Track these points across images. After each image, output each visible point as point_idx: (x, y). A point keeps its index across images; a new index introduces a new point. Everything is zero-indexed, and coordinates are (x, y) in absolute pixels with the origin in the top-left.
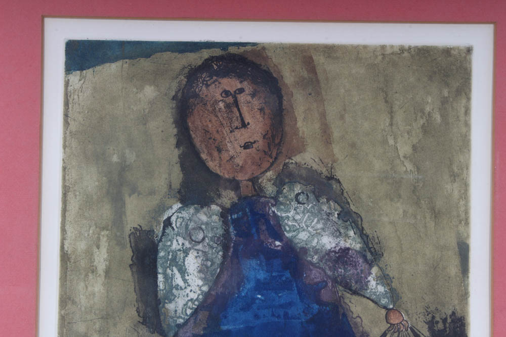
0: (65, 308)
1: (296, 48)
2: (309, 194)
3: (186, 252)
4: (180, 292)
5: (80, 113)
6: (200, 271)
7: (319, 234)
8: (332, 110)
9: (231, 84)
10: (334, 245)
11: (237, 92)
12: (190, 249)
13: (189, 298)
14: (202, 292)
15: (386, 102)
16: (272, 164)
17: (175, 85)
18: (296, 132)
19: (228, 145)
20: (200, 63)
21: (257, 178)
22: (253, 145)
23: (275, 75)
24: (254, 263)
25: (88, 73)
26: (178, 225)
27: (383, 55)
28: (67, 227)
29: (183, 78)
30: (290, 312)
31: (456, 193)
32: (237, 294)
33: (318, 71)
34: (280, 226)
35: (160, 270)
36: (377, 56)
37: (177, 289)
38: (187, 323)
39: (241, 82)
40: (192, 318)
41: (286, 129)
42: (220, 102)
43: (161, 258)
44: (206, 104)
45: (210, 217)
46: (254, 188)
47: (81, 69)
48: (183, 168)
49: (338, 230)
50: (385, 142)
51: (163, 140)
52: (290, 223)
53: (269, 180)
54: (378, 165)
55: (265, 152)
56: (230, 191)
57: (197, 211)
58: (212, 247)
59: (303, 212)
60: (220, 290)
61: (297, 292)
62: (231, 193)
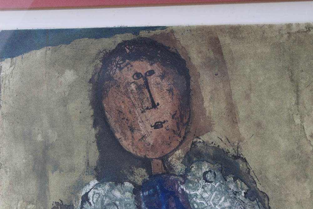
1: (203, 30)
2: (216, 173)
5: (10, 96)
8: (238, 90)
9: (142, 66)
11: (148, 74)
15: (292, 80)
16: (181, 143)
17: (91, 69)
18: (203, 111)
19: (140, 124)
20: (114, 48)
21: (167, 156)
22: (163, 124)
23: (183, 57)
25: (18, 59)
26: (94, 201)
27: (289, 33)
29: (99, 62)
33: (224, 52)
34: (189, 203)
36: (282, 35)
39: (151, 65)
41: (193, 108)
42: (132, 84)
44: (119, 86)
45: (124, 193)
46: (164, 166)
47: (12, 57)
48: (99, 147)
50: (291, 121)
51: (81, 120)
52: (198, 201)
53: (178, 159)
54: (284, 144)
55: (174, 131)
56: (142, 169)
57: (112, 188)
59: (211, 190)
62: (143, 171)
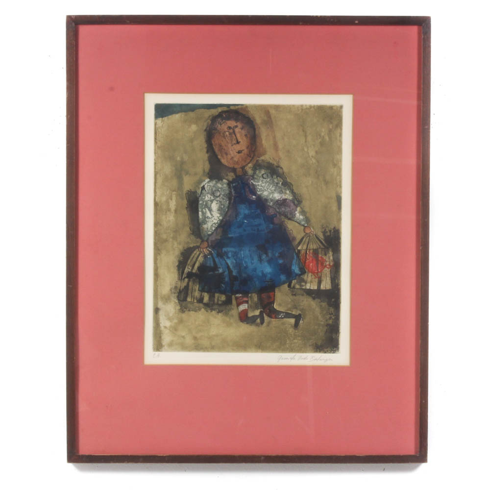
0: (157, 227)
1: (262, 106)
2: (268, 174)
3: (212, 201)
5: (162, 137)
6: (218, 210)
7: (273, 192)
8: (279, 135)
9: (231, 123)
10: (280, 197)
11: (234, 127)
12: (213, 200)
13: (213, 222)
14: (219, 219)
15: (303, 131)
16: (251, 160)
17: (205, 124)
18: (262, 145)
19: (231, 151)
20: (217, 114)
21: (244, 167)
22: (242, 151)
24: (243, 206)
25: (165, 119)
26: (208, 189)
27: (302, 109)
28: (157, 190)
30: (260, 229)
31: (335, 174)
32: (235, 220)
33: (272, 117)
34: (255, 189)
35: (200, 210)
36: (299, 110)
37: (208, 218)
38: (213, 234)
39: (236, 123)
40: (215, 231)
42: (227, 132)
43: (200, 204)
44: (220, 133)
45: (223, 185)
46: (243, 171)
47: (162, 117)
48: (210, 162)
49: (282, 191)
50: (303, 150)
51: (200, 150)
52: (260, 188)
53: (250, 168)
54: (300, 160)
55: (248, 155)
57: (217, 182)
58: (224, 199)
59: (266, 182)
60: (228, 218)
61: (263, 219)
62: (232, 174)
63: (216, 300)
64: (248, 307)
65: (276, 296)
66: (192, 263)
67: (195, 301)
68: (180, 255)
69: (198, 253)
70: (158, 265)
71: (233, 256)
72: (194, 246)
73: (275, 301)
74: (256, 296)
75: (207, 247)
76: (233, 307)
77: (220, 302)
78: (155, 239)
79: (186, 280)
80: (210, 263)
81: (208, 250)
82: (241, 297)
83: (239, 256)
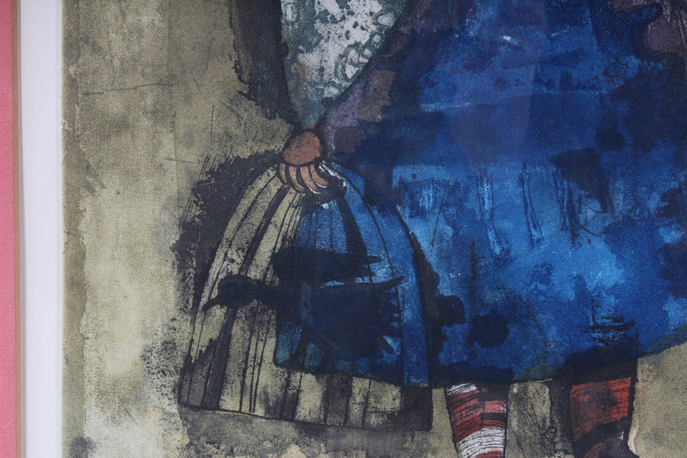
0: (77, 60)
4: (332, 27)
13: (352, 42)
14: (381, 27)
32: (458, 32)
37: (324, 21)
38: (348, 96)
40: (358, 86)
60: (421, 24)
61: (591, 30)
63: (356, 410)
64: (505, 442)
65: (638, 395)
66: (248, 232)
67: (260, 411)
68: (187, 194)
69: (274, 189)
70: (87, 241)
71: (444, 206)
72: (255, 157)
73: (635, 416)
74: (547, 394)
75: (317, 162)
76: (434, 442)
77: (373, 420)
78: (69, 117)
79: (218, 312)
80: (331, 237)
81: (325, 176)
82: (472, 396)
83: (471, 204)
